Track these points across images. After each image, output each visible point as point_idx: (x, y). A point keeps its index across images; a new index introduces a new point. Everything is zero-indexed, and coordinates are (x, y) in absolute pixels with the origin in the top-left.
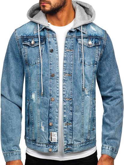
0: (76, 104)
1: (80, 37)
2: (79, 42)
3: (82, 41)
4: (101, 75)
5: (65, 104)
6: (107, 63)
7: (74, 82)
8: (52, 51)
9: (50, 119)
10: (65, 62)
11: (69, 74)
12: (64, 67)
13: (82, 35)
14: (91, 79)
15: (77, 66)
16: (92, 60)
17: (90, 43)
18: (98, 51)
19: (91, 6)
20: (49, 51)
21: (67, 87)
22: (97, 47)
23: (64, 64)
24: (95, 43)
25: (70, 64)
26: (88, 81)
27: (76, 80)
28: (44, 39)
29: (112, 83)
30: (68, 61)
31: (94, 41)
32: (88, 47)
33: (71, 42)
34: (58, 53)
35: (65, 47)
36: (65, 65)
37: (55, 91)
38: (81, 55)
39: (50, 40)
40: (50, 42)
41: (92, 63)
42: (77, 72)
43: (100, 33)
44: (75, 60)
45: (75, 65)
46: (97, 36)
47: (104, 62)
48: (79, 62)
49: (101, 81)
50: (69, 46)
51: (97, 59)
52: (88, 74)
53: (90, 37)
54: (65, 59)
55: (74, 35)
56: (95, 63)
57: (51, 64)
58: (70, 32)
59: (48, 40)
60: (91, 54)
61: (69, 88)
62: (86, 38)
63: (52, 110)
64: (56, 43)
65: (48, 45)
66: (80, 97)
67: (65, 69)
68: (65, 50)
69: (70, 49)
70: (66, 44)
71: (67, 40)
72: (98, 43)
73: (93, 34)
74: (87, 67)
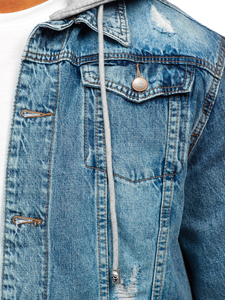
1: (93, 60)
2: (88, 79)
3: (104, 76)
4: (202, 226)
7: (56, 253)
10: (15, 163)
11: (35, 216)
12: (9, 184)
13: (102, 48)
14: (150, 243)
16: (151, 157)
17: (139, 82)
18: (179, 122)
21: (23, 271)
22: (175, 104)
23: (10, 172)
24: (166, 84)
25: (37, 173)
26: (133, 250)
27: (68, 245)
30: (31, 159)
31: (159, 76)
32: (131, 100)
33: (47, 79)
35: (19, 99)
36: (14, 179)
38: (93, 135)
41: (148, 171)
42: (73, 208)
43: (192, 43)
44: (66, 157)
45: (62, 179)
46: (175, 55)
47: (214, 173)
48: (82, 166)
49: (199, 254)
50: (36, 96)
52: (131, 219)
53: (141, 60)
54: (14, 150)
55: (65, 49)
56: (164, 172)
58: (45, 34)
60: (147, 133)
61: (34, 276)
62: (124, 63)
67: (12, 195)
68: (17, 112)
69: (41, 107)
70: (21, 86)
71: (30, 72)
72: (180, 85)
73: (159, 46)
74: (128, 188)
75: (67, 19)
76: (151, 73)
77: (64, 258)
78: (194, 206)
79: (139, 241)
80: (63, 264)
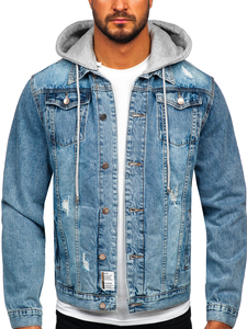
0: (151, 219)
1: (161, 90)
2: (159, 99)
3: (166, 98)
5: (129, 218)
6: (216, 141)
7: (147, 178)
8: (103, 117)
9: (100, 247)
10: (130, 138)
11: (138, 162)
12: (128, 148)
13: (165, 85)
15: (154, 147)
16: (185, 134)
17: (181, 100)
18: (197, 117)
19: (182, 30)
20: (97, 117)
21: (133, 187)
22: (195, 110)
23: (128, 142)
24: (191, 101)
25: (139, 143)
27: (152, 175)
28: (87, 95)
29: (224, 181)
30: (136, 136)
31: (188, 97)
32: (177, 108)
33: (143, 99)
34: (115, 121)
35: (131, 108)
36: (129, 145)
37: (110, 195)
38: (162, 126)
39: (99, 96)
40: (99, 100)
41: (184, 141)
42: (154, 158)
43: (201, 82)
44: (151, 135)
45: (149, 145)
46: (194, 88)
47: (209, 139)
48: (157, 139)
50: (138, 107)
51: (195, 134)
52: (177, 162)
54: (129, 132)
55: (149, 86)
56: (190, 141)
57: (101, 144)
58: (141, 80)
59: (96, 95)
60: (183, 123)
61: (138, 189)
62: (173, 92)
63: (103, 231)
64: (113, 102)
65: (96, 106)
66: (160, 207)
67: (129, 152)
68: (130, 114)
70: (132, 102)
71: (135, 96)
72: (197, 101)
73: (187, 84)
74: (175, 148)
75: (149, 73)
76: (185, 96)
77: (150, 180)
78: (201, 155)
79: (179, 172)
80: (149, 183)
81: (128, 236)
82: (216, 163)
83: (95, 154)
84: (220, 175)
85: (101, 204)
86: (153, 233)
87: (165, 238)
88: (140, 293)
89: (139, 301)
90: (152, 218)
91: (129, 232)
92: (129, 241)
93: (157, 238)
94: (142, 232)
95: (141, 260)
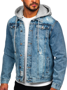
2: (37, 27)
8: (22, 31)
11: (31, 43)
12: (28, 39)
20: (20, 31)
21: (29, 50)
22: (47, 30)
23: (29, 38)
24: (46, 28)
25: (31, 38)
28: (18, 25)
32: (41, 29)
33: (32, 26)
34: (25, 32)
35: (29, 29)
37: (23, 52)
38: (37, 34)
40: (21, 27)
41: (43, 38)
42: (34, 42)
43: (50, 22)
46: (48, 24)
47: (53, 38)
48: (35, 37)
51: (47, 36)
52: (41, 44)
53: (44, 24)
54: (29, 35)
55: (35, 23)
56: (45, 38)
57: (21, 38)
60: (43, 33)
62: (41, 25)
64: (24, 27)
65: (20, 28)
66: (36, 55)
69: (32, 30)
72: (48, 28)
75: (35, 19)
76: (44, 26)
77: (33, 48)
79: (42, 47)
80: (33, 49)
81: (27, 62)
82: (55, 45)
83: (19, 41)
84: (56, 48)
85: (20, 53)
86: (34, 61)
87: (38, 63)
88: (30, 77)
89: (30, 80)
90: (33, 58)
91: (28, 61)
92: (28, 63)
93: (35, 63)
94: (31, 61)
95: (30, 68)
